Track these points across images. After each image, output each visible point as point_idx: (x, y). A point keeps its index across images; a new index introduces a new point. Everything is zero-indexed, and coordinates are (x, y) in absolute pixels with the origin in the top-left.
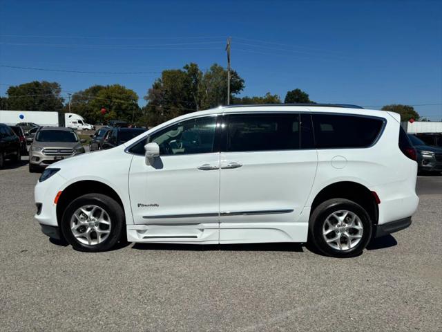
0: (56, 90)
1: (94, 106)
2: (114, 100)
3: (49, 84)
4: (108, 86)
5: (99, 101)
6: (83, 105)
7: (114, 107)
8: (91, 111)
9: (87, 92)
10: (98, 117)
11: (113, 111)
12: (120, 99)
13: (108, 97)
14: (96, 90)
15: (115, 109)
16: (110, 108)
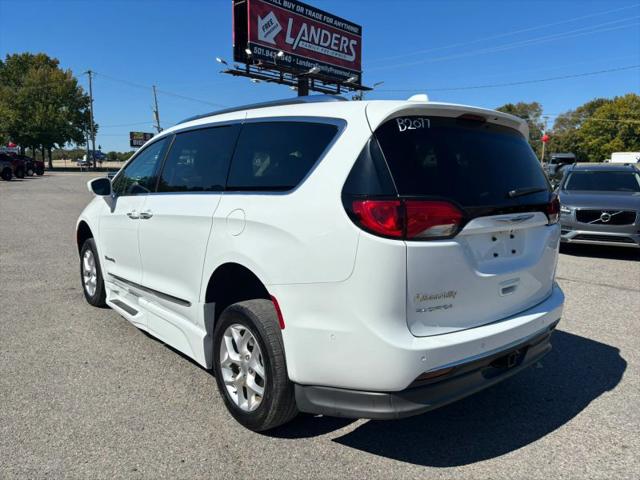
0: (535, 113)
1: (586, 132)
2: (622, 120)
3: (526, 106)
4: (616, 98)
5: (596, 124)
6: (571, 132)
7: (620, 133)
8: (581, 140)
9: (580, 111)
10: (590, 150)
11: (617, 139)
12: (634, 118)
13: (612, 117)
14: (593, 107)
15: (623, 135)
16: (614, 133)
